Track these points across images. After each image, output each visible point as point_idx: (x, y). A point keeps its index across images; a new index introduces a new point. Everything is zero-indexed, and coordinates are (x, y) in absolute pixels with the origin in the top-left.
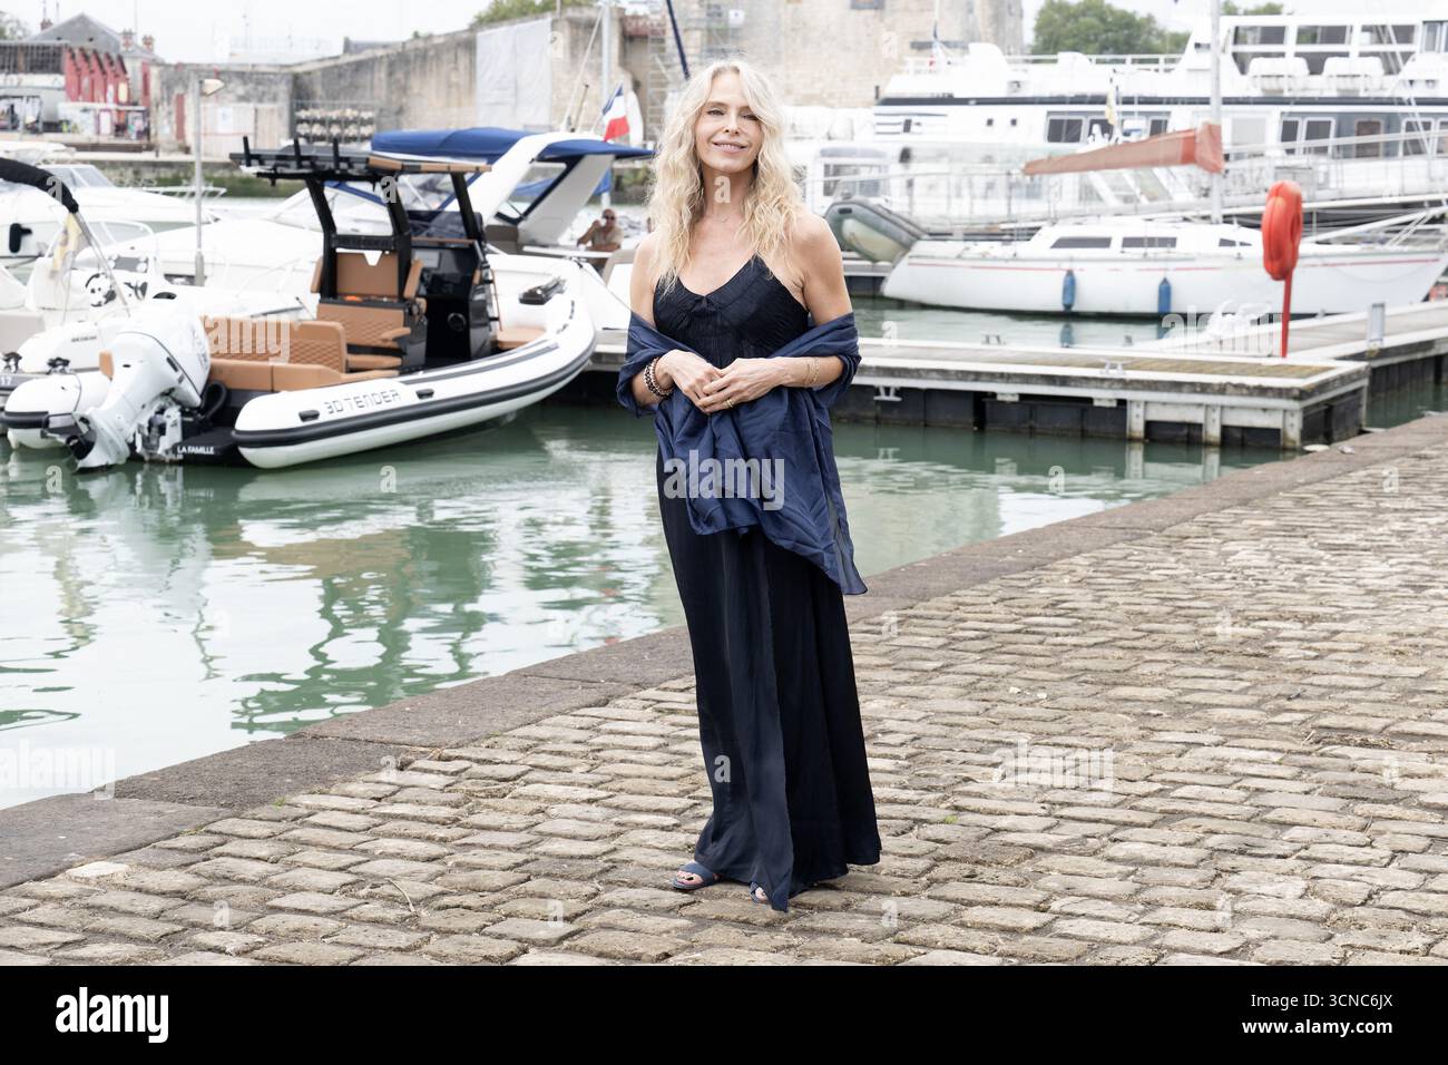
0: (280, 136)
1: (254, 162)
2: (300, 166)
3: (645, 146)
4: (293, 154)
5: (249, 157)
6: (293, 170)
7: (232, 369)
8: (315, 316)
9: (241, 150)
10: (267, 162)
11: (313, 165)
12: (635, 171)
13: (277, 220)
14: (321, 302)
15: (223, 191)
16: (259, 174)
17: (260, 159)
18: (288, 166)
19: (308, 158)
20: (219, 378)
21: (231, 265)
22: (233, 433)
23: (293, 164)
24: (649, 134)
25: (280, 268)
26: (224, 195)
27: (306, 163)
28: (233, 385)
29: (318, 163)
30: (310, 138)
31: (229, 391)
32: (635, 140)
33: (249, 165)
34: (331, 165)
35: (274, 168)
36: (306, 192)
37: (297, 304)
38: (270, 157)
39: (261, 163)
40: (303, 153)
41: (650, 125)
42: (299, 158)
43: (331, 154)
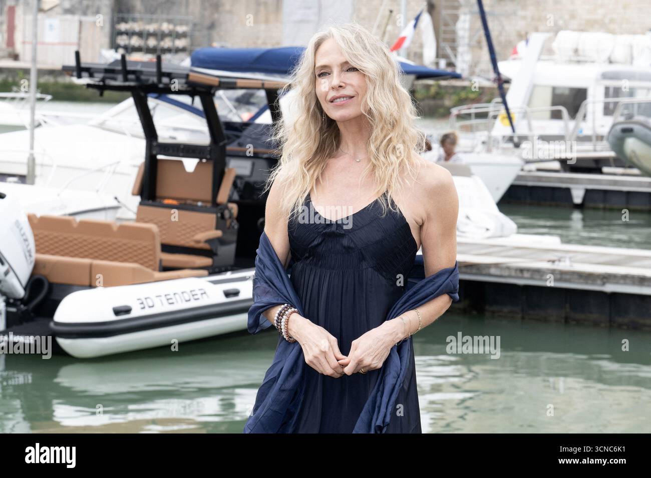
0: (101, 47)
1: (84, 74)
2: (126, 80)
3: (437, 64)
4: (119, 68)
5: (80, 70)
6: (119, 82)
7: (56, 264)
8: (134, 216)
9: (72, 62)
10: (96, 75)
11: (138, 79)
12: (428, 87)
13: (102, 126)
14: (141, 204)
15: (49, 97)
16: (89, 86)
17: (90, 72)
18: (115, 79)
19: (134, 72)
20: (43, 272)
21: (58, 166)
22: (52, 325)
23: (120, 77)
24: (441, 52)
25: (100, 170)
26: (51, 100)
27: (131, 77)
28: (56, 279)
29: (143, 77)
31: (51, 286)
32: (429, 59)
33: (79, 77)
34: (154, 79)
35: (103, 80)
36: (130, 101)
37: (115, 203)
38: (98, 71)
39: (91, 75)
40: (129, 68)
41: (442, 44)
42: (126, 73)
43: (154, 70)
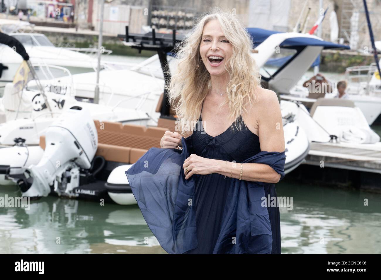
0: (143, 24)
1: (131, 40)
2: (155, 44)
3: (339, 41)
4: (151, 37)
5: (128, 37)
6: (151, 45)
7: (109, 150)
8: (156, 124)
9: (124, 33)
10: (137, 40)
11: (162, 44)
12: (333, 54)
13: (138, 71)
14: (161, 117)
15: (110, 52)
16: (133, 47)
17: (134, 38)
18: (148, 43)
19: (159, 40)
20: (102, 154)
21: (114, 94)
22: (106, 184)
23: (151, 42)
24: (341, 34)
25: (138, 97)
26: (111, 54)
27: (158, 42)
28: (109, 158)
29: (165, 43)
30: (159, 26)
31: (106, 162)
32: (334, 38)
33: (127, 41)
34: (171, 44)
35: (141, 44)
36: (156, 56)
37: (146, 117)
38: (139, 38)
39: (134, 41)
40: (157, 37)
41: (342, 30)
42: (155, 39)
43: (171, 38)
